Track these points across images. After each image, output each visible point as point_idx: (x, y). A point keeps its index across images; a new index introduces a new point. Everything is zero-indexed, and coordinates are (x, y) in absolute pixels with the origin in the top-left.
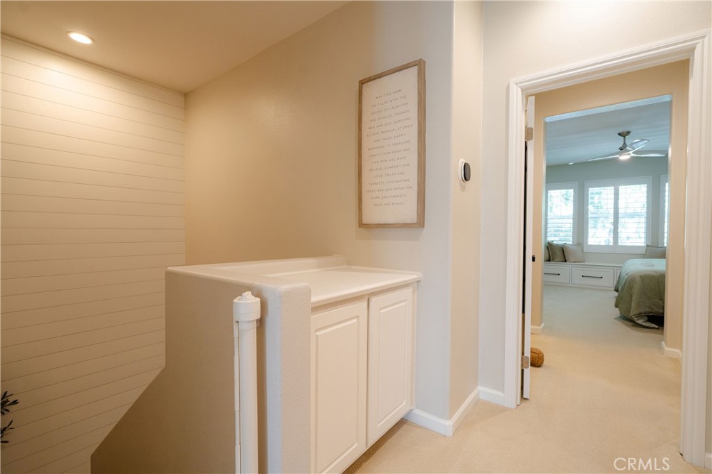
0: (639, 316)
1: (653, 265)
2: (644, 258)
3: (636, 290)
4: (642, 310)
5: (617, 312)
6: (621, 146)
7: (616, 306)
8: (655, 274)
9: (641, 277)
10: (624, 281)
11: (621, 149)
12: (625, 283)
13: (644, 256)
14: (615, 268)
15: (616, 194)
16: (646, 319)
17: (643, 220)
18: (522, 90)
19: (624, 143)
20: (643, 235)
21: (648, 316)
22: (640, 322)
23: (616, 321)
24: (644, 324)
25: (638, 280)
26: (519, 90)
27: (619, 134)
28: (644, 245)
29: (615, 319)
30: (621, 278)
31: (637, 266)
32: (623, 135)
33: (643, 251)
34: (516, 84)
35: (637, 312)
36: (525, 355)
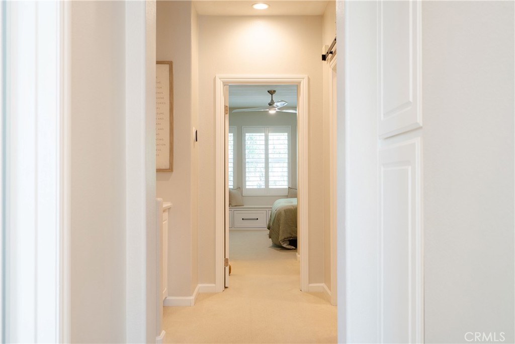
0: (284, 241)
1: (292, 203)
2: (287, 198)
3: (282, 221)
4: (286, 236)
5: (270, 242)
6: (270, 102)
7: (270, 237)
8: (292, 208)
9: (285, 210)
10: (274, 215)
11: (270, 104)
12: (275, 218)
13: (287, 197)
14: (267, 210)
15: (267, 140)
16: (288, 243)
17: (286, 165)
18: (223, 83)
19: (272, 100)
20: (286, 179)
21: (289, 240)
22: (285, 246)
23: (270, 248)
24: (288, 247)
25: (283, 213)
26: (222, 83)
27: (268, 91)
28: (287, 187)
29: (270, 247)
30: (272, 214)
31: (282, 204)
32: (272, 93)
33: (286, 193)
34: (220, 79)
35: (283, 238)
36: (226, 258)
